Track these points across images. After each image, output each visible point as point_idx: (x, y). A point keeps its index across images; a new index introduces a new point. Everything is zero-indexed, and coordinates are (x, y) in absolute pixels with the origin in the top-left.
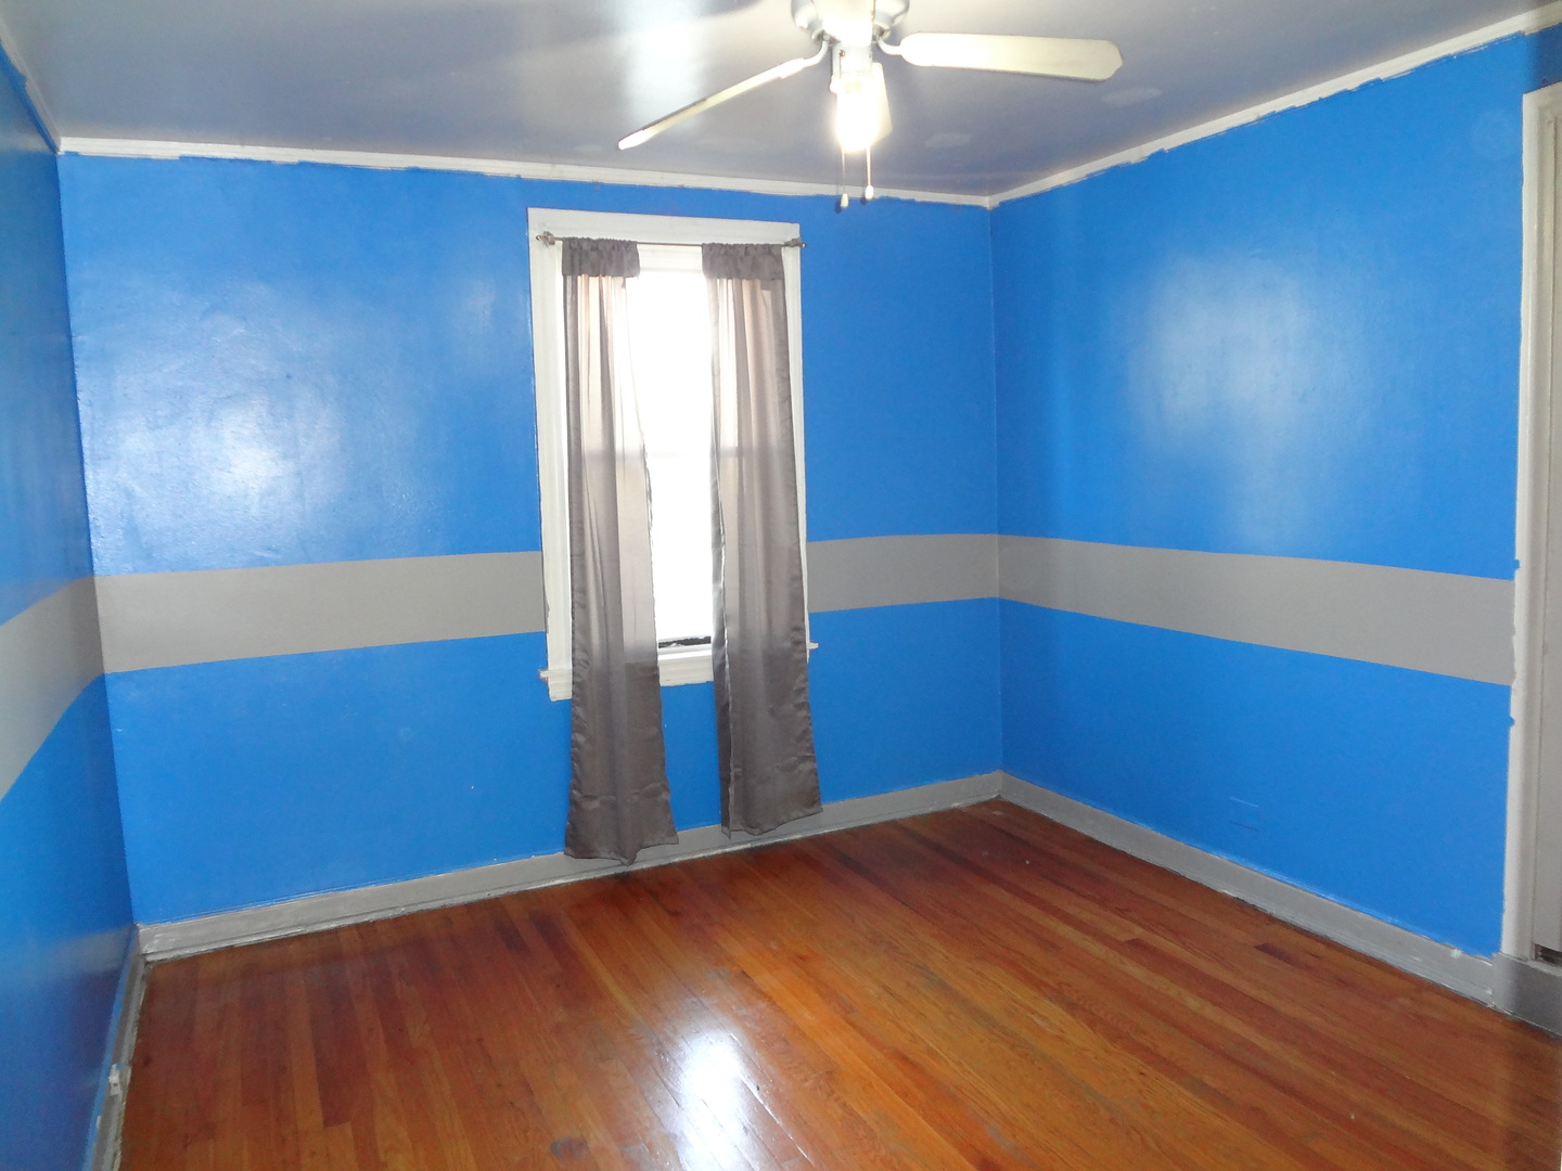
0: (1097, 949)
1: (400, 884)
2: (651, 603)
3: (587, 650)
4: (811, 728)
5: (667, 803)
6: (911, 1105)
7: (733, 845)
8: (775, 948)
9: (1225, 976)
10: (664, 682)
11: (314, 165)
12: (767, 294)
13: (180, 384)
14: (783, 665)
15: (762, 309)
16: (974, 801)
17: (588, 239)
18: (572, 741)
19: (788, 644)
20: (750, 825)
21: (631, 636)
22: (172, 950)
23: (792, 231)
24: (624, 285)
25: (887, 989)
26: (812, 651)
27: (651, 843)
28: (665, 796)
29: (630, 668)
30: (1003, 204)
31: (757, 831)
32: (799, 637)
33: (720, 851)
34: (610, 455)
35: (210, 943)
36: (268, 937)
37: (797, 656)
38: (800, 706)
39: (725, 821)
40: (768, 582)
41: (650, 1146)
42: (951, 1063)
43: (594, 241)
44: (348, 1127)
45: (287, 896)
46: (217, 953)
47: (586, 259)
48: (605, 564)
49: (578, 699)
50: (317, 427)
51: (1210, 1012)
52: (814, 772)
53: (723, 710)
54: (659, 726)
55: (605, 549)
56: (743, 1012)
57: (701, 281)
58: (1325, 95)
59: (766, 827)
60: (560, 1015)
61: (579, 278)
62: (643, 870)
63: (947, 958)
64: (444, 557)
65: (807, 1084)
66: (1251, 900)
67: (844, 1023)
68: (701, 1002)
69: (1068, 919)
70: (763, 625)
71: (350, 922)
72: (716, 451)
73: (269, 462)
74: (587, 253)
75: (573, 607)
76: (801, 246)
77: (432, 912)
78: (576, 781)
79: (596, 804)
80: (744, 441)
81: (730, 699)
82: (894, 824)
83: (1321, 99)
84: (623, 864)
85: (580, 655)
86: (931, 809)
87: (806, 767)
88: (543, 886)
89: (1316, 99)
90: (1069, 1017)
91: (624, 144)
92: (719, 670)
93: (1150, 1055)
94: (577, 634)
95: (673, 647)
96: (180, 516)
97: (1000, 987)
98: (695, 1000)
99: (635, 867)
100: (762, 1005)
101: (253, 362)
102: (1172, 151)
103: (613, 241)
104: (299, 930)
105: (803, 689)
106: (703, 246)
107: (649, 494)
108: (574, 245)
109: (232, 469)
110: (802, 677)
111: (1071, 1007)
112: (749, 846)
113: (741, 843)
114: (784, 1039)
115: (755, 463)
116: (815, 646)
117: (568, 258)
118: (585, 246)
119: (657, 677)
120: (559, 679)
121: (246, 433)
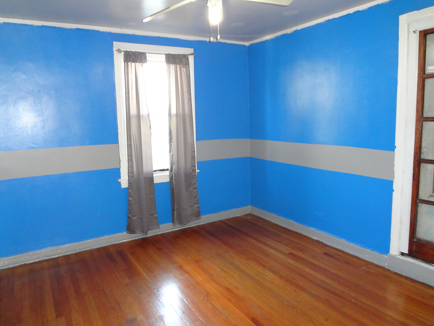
0: (280, 256)
1: (78, 243)
2: (151, 159)
3: (132, 173)
4: (198, 195)
5: (156, 217)
6: (231, 303)
7: (175, 228)
8: (189, 258)
9: (316, 262)
10: (155, 182)
11: (46, 27)
12: (184, 69)
13: (5, 93)
14: (189, 177)
15: (183, 73)
16: (243, 214)
17: (132, 51)
18: (128, 200)
19: (191, 171)
20: (181, 223)
21: (146, 169)
22: (7, 265)
23: (191, 51)
24: (142, 65)
25: (222, 269)
26: (198, 172)
27: (152, 229)
28: (156, 215)
29: (145, 178)
30: (251, 45)
31: (182, 224)
32: (194, 168)
33: (172, 230)
34: (139, 116)
35: (19, 263)
36: (37, 260)
37: (193, 174)
38: (194, 188)
39: (173, 222)
40: (185, 153)
41: (155, 319)
42: (242, 290)
43: (133, 52)
44: (64, 318)
45: (42, 248)
46: (21, 266)
47: (130, 57)
48: (138, 148)
49: (130, 187)
50: (49, 106)
51: (313, 272)
52: (199, 207)
53: (172, 190)
54: (154, 194)
55: (137, 144)
56: (181, 278)
57: (165, 64)
58: (344, 15)
59: (185, 223)
60: (127, 281)
61: (129, 63)
62: (149, 237)
63: (238, 259)
64: (89, 146)
65: (201, 298)
66: (321, 240)
67: (210, 279)
68: (169, 275)
69: (271, 247)
70: (184, 165)
71: (62, 255)
72: (170, 115)
73: (34, 117)
74: (131, 55)
75: (128, 160)
76: (194, 55)
77: (87, 251)
78: (130, 212)
79: (135, 218)
80: (178, 112)
81: (175, 187)
82: (221, 221)
83: (342, 16)
84: (144, 235)
85: (130, 174)
86: (231, 217)
87: (196, 205)
88: (120, 242)
89: (341, 16)
90: (273, 275)
91: (145, 21)
92: (171, 178)
93: (297, 286)
94: (129, 168)
95: (158, 172)
96: (6, 134)
97: (254, 267)
98: (167, 275)
99: (147, 236)
100: (187, 275)
101: (28, 86)
102: (300, 30)
103: (139, 52)
104: (46, 258)
105: (195, 183)
106: (166, 54)
107: (150, 127)
108: (127, 53)
109: (22, 119)
110: (195, 180)
111: (274, 272)
112: (180, 229)
113: (178, 228)
114: (194, 285)
115: (181, 119)
116: (199, 171)
117: (125, 57)
118: (130, 53)
119: (153, 180)
120: (124, 182)
121: (26, 108)
